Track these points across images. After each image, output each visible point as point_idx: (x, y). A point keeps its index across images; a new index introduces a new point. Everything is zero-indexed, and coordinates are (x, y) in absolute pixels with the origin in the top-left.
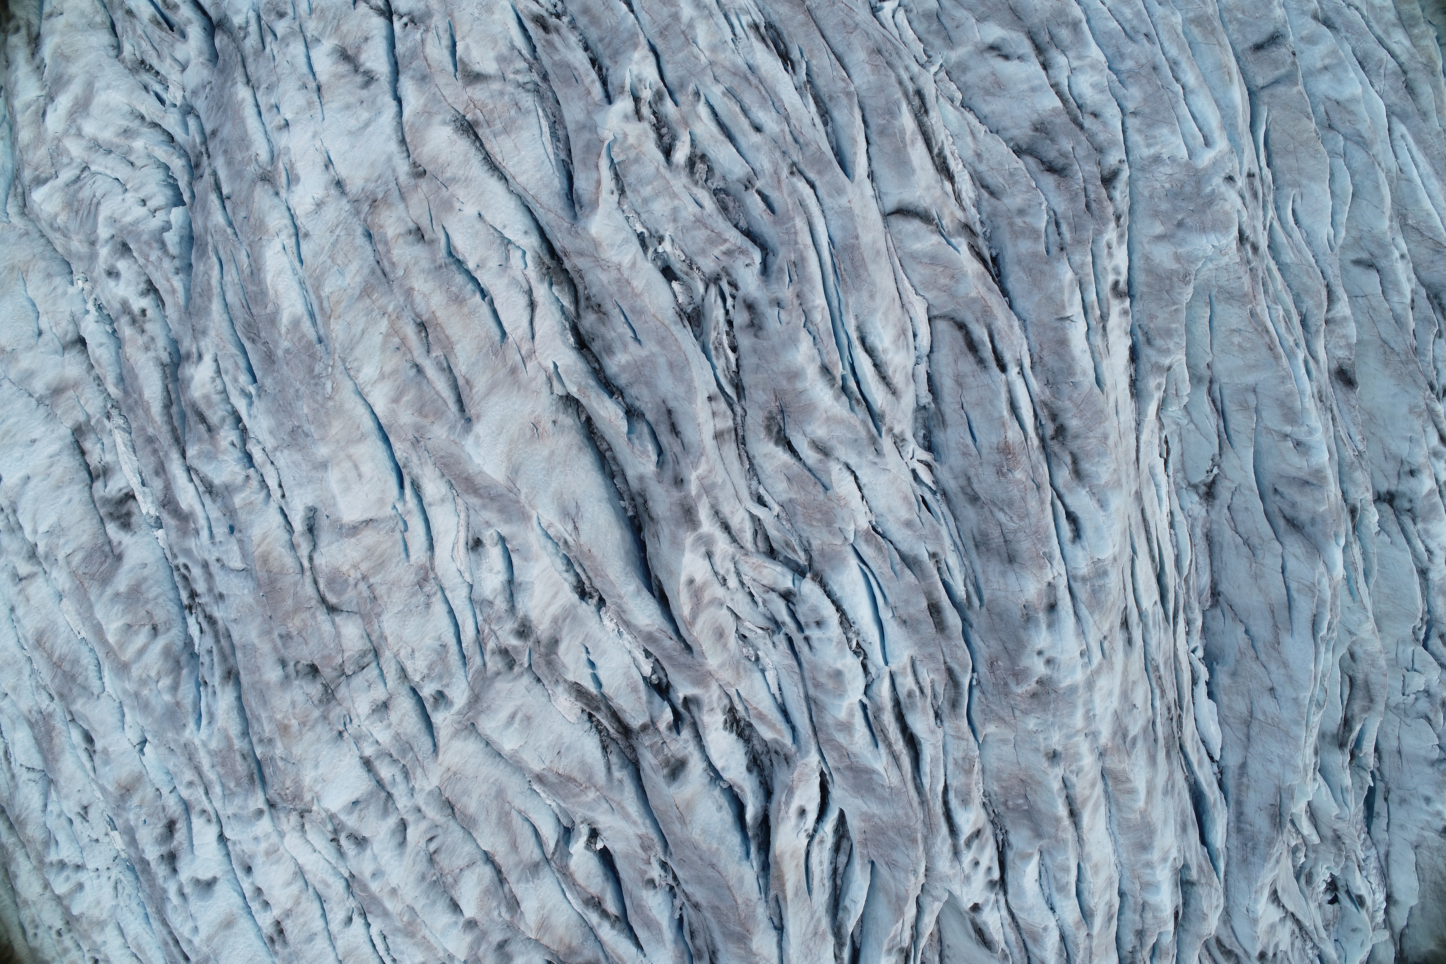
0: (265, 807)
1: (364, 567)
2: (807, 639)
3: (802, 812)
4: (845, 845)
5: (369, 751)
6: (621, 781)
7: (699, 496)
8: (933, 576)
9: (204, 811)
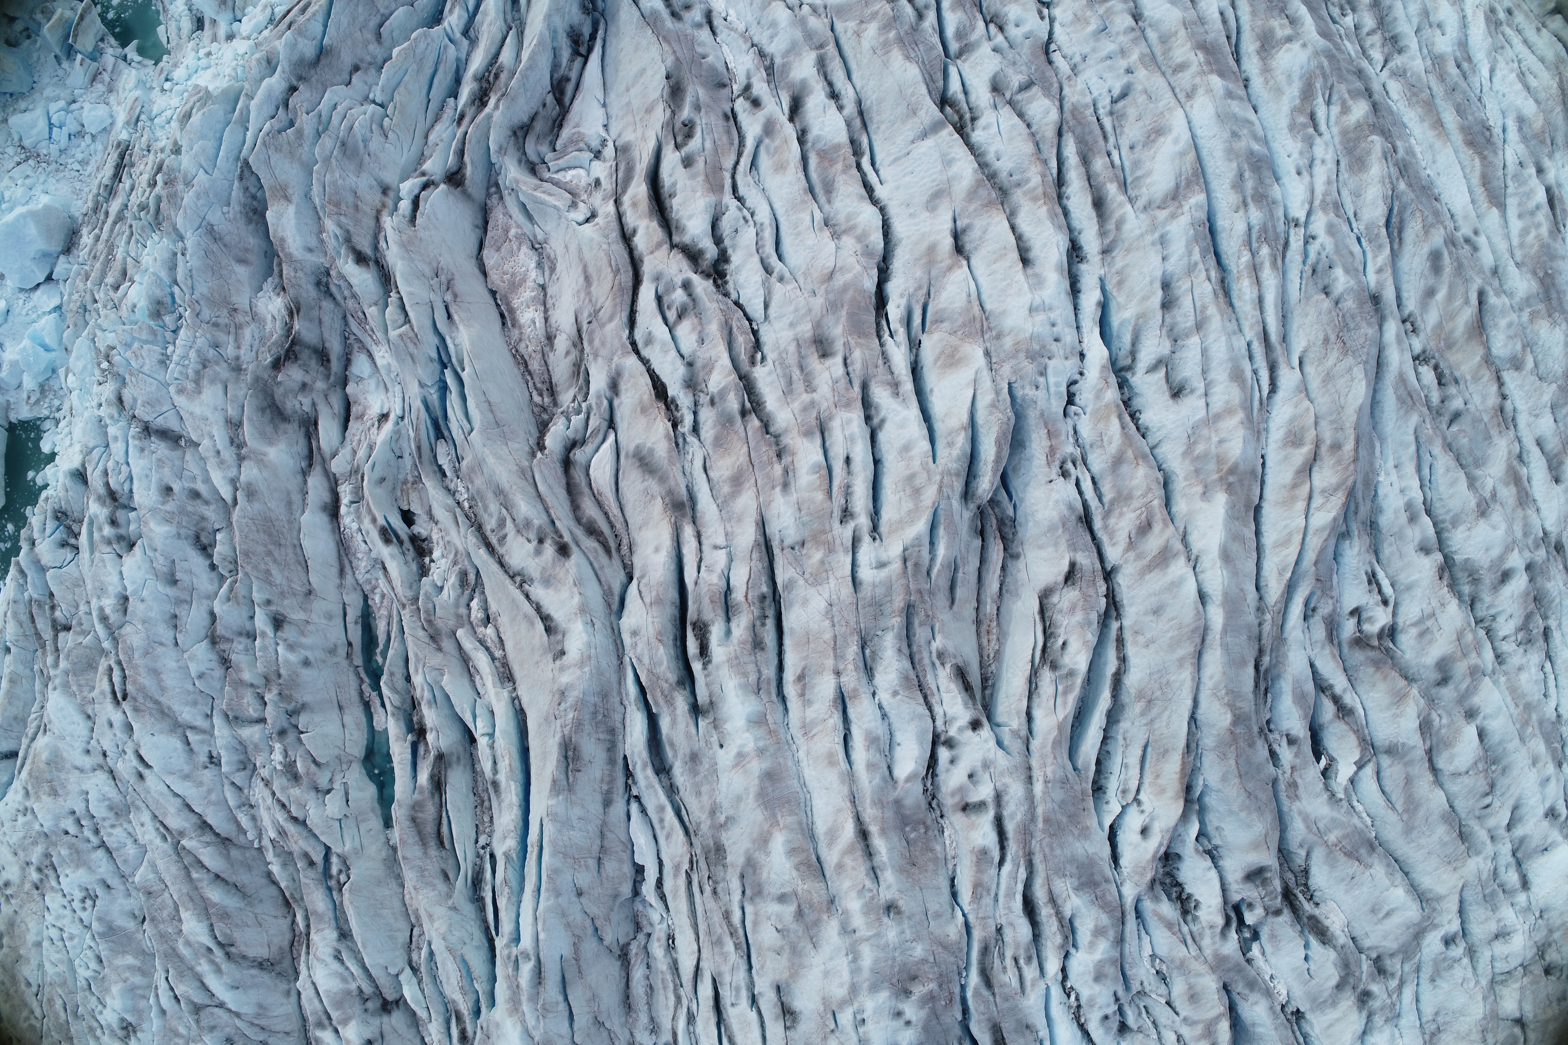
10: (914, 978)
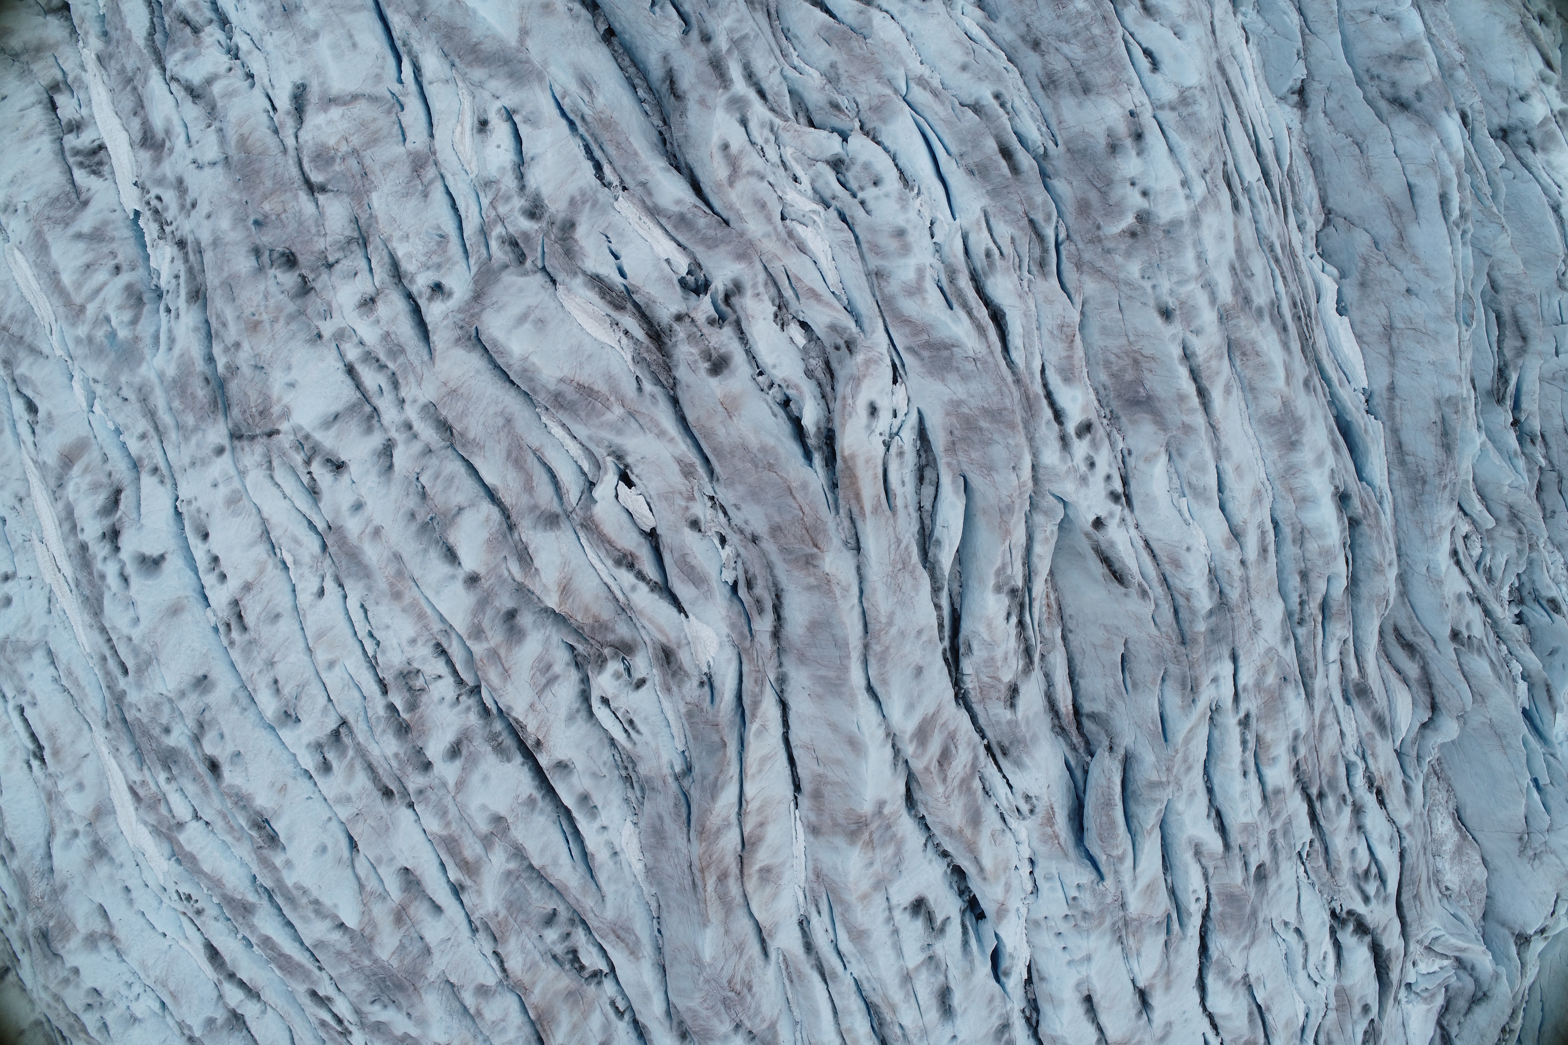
0: (226, 442)
1: (356, 141)
2: (862, 203)
3: (873, 410)
4: (928, 473)
5: (353, 354)
6: (653, 396)
7: (729, 51)
8: (999, 117)
9: (155, 470)
10: (1133, 234)
